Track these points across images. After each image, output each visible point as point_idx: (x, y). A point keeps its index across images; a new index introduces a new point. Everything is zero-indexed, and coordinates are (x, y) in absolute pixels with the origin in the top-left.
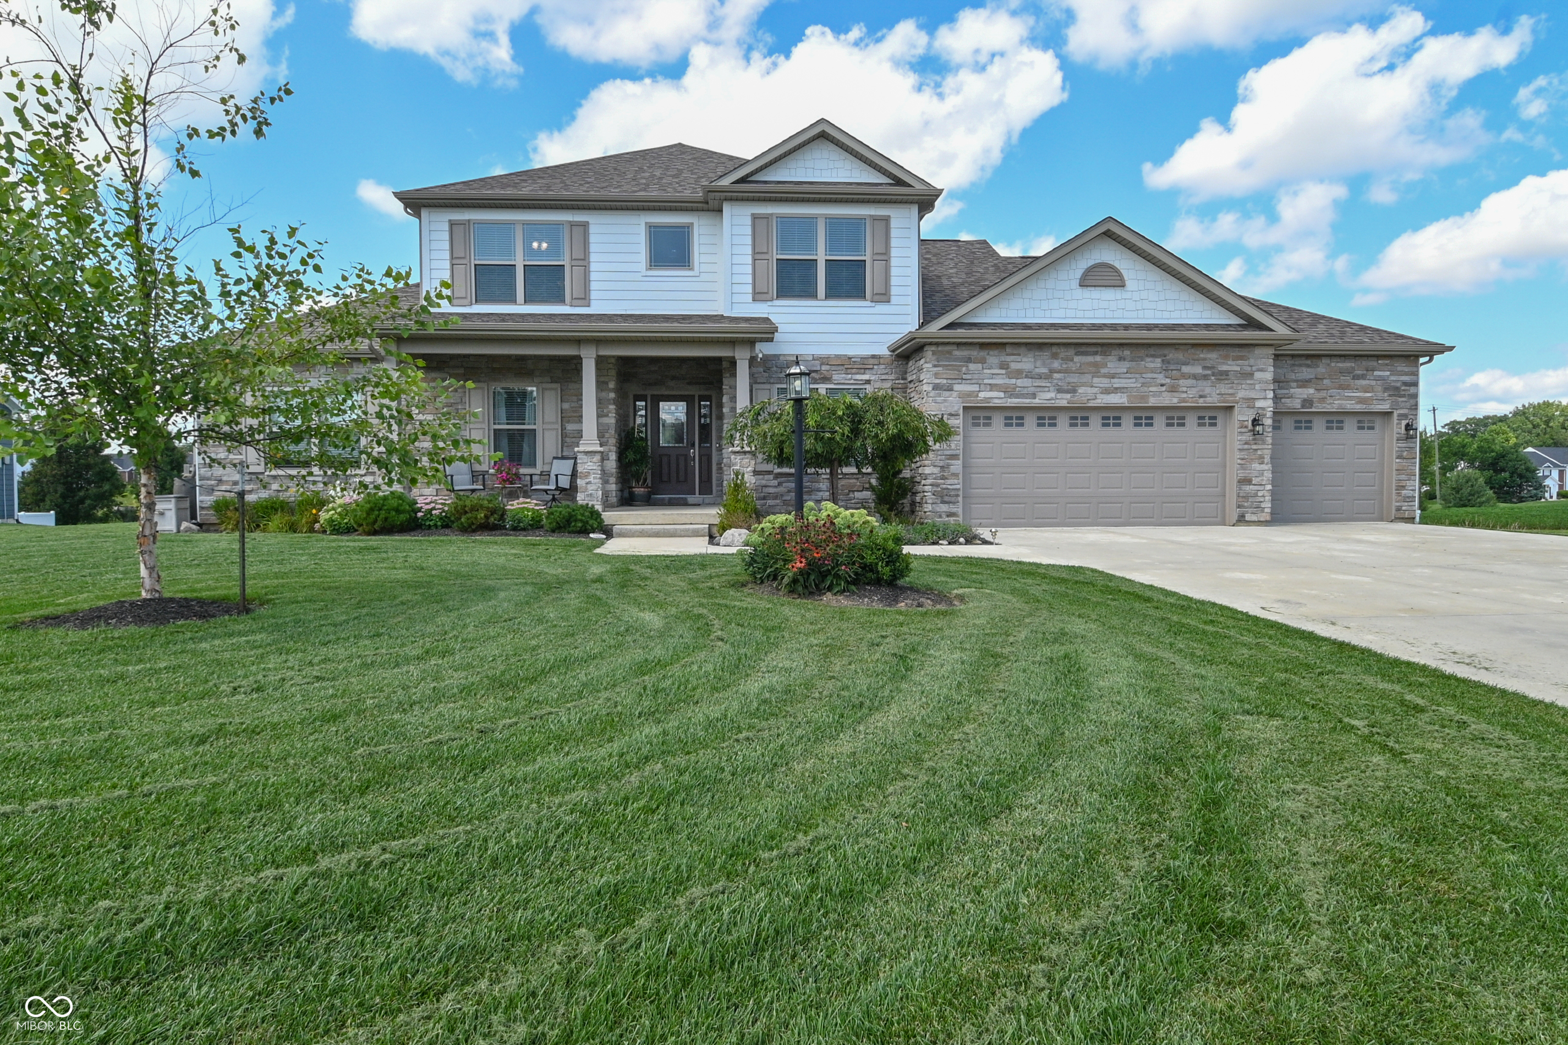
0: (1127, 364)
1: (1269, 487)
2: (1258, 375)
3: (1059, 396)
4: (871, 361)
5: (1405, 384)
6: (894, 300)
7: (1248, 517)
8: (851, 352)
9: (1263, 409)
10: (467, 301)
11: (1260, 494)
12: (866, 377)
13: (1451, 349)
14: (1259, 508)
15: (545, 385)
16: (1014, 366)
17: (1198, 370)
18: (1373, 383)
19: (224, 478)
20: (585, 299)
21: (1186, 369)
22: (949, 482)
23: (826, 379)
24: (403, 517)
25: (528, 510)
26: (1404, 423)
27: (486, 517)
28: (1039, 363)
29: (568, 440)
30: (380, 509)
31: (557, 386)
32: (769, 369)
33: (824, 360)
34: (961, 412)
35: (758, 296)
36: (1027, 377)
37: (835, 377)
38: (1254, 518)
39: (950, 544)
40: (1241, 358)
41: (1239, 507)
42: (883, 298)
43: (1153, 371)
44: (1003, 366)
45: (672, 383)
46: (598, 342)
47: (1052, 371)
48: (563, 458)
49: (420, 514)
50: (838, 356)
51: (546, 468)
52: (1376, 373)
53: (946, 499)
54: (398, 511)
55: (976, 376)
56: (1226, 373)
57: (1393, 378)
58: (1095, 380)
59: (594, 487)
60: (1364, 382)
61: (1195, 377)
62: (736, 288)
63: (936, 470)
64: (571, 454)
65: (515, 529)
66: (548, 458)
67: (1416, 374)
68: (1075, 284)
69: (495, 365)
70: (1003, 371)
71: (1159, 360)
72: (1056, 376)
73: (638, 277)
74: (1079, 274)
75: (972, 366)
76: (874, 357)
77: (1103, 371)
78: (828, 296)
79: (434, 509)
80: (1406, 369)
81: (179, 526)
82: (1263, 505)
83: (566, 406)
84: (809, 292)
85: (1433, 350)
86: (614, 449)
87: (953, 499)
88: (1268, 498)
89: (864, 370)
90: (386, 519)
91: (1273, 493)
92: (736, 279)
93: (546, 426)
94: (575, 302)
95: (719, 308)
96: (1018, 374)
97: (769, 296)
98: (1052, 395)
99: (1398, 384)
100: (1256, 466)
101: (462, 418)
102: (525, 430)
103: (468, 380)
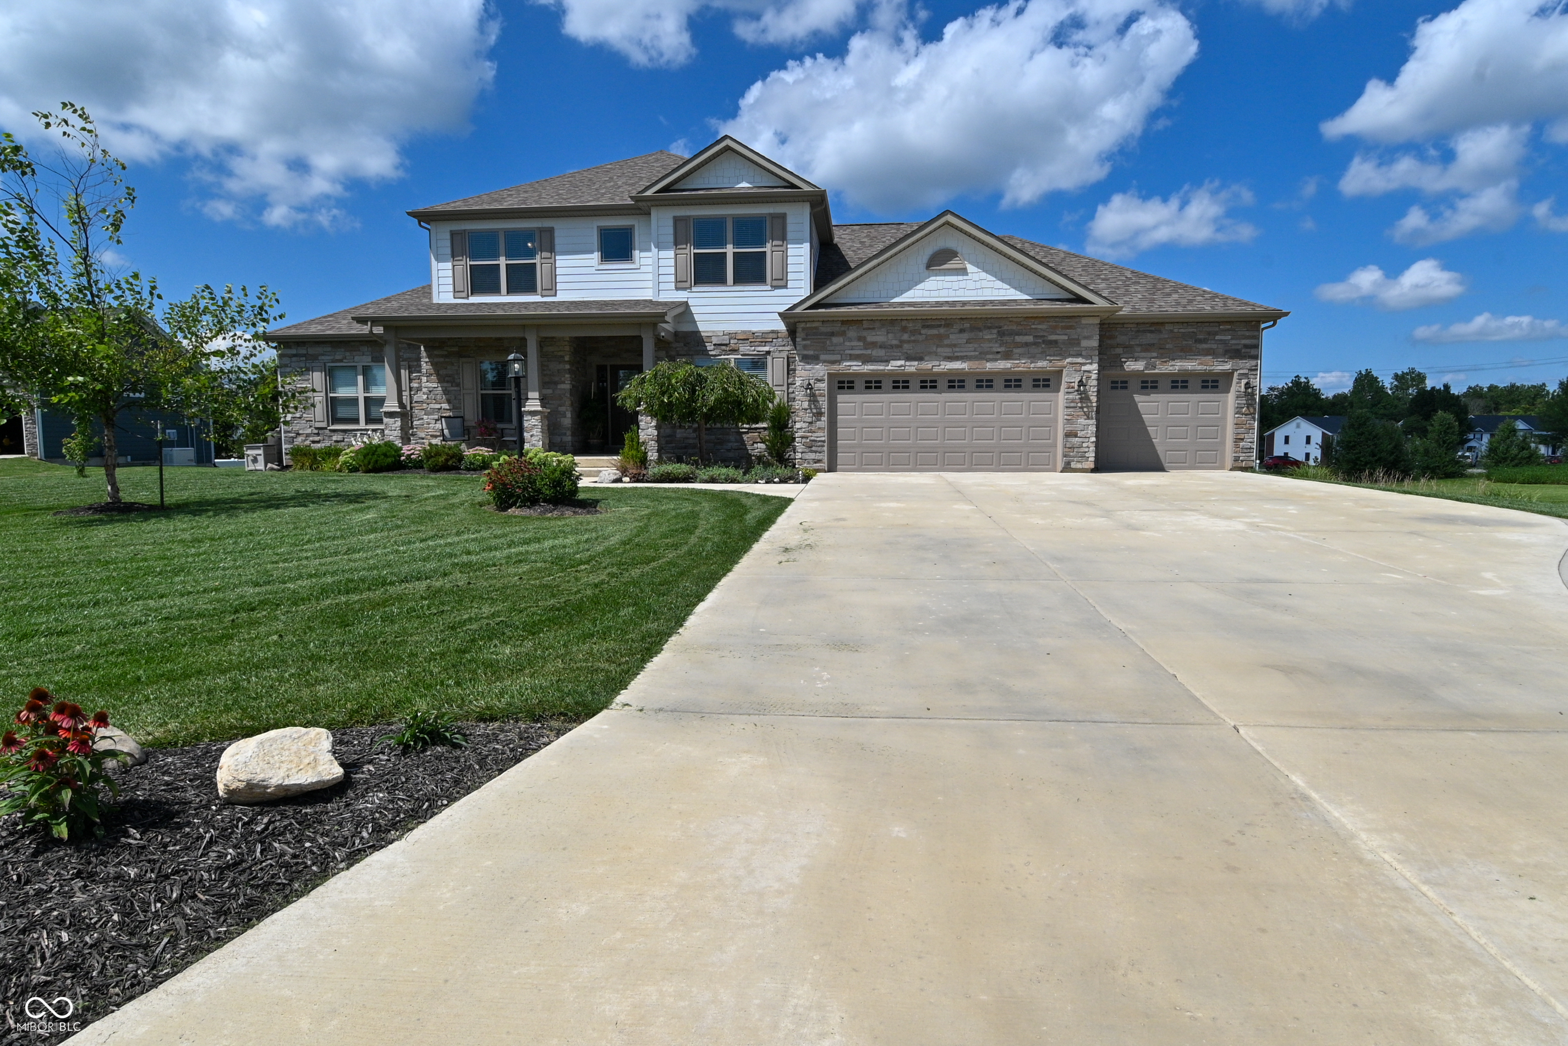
0: (966, 336)
1: (1094, 439)
2: (1085, 343)
3: (908, 363)
4: (771, 335)
5: (1246, 346)
6: (790, 284)
7: (1073, 465)
8: (754, 328)
9: (1089, 372)
10: (464, 295)
11: (1085, 445)
12: (767, 349)
13: (1286, 314)
14: (1084, 457)
16: (870, 339)
17: (1030, 339)
18: (1214, 346)
19: (301, 432)
20: (553, 290)
21: (1018, 339)
22: (816, 435)
23: (734, 351)
24: (390, 460)
25: (479, 455)
26: (1244, 382)
27: (447, 460)
28: (890, 336)
30: (373, 454)
32: (689, 343)
33: (732, 335)
34: (826, 377)
35: (680, 285)
36: (881, 347)
37: (741, 349)
38: (1079, 466)
39: (767, 483)
40: (1070, 327)
41: (1065, 456)
42: (780, 283)
43: (990, 341)
44: (860, 339)
46: (538, 327)
47: (902, 342)
49: (403, 458)
50: (744, 332)
52: (1217, 337)
53: (814, 449)
54: (385, 455)
55: (838, 348)
56: (1056, 342)
57: (1233, 342)
58: (939, 350)
59: (537, 438)
60: (1205, 346)
61: (1026, 344)
62: (662, 278)
63: (805, 425)
65: (468, 469)
67: (1258, 338)
68: (922, 267)
69: (481, 345)
70: (861, 344)
71: (995, 331)
72: (906, 346)
73: (592, 270)
74: (925, 259)
75: (835, 340)
76: (773, 332)
77: (946, 342)
78: (737, 281)
79: (413, 454)
80: (1247, 334)
81: (266, 466)
82: (1087, 455)
84: (719, 279)
85: (1274, 317)
86: (570, 409)
87: (819, 449)
88: (1092, 448)
89: (766, 343)
90: (376, 461)
91: (1097, 444)
92: (662, 271)
94: (545, 293)
95: (648, 295)
96: (874, 345)
97: (688, 285)
98: (901, 362)
99: (1239, 347)
100: (1082, 421)
101: (458, 385)
102: (504, 394)
103: (461, 356)
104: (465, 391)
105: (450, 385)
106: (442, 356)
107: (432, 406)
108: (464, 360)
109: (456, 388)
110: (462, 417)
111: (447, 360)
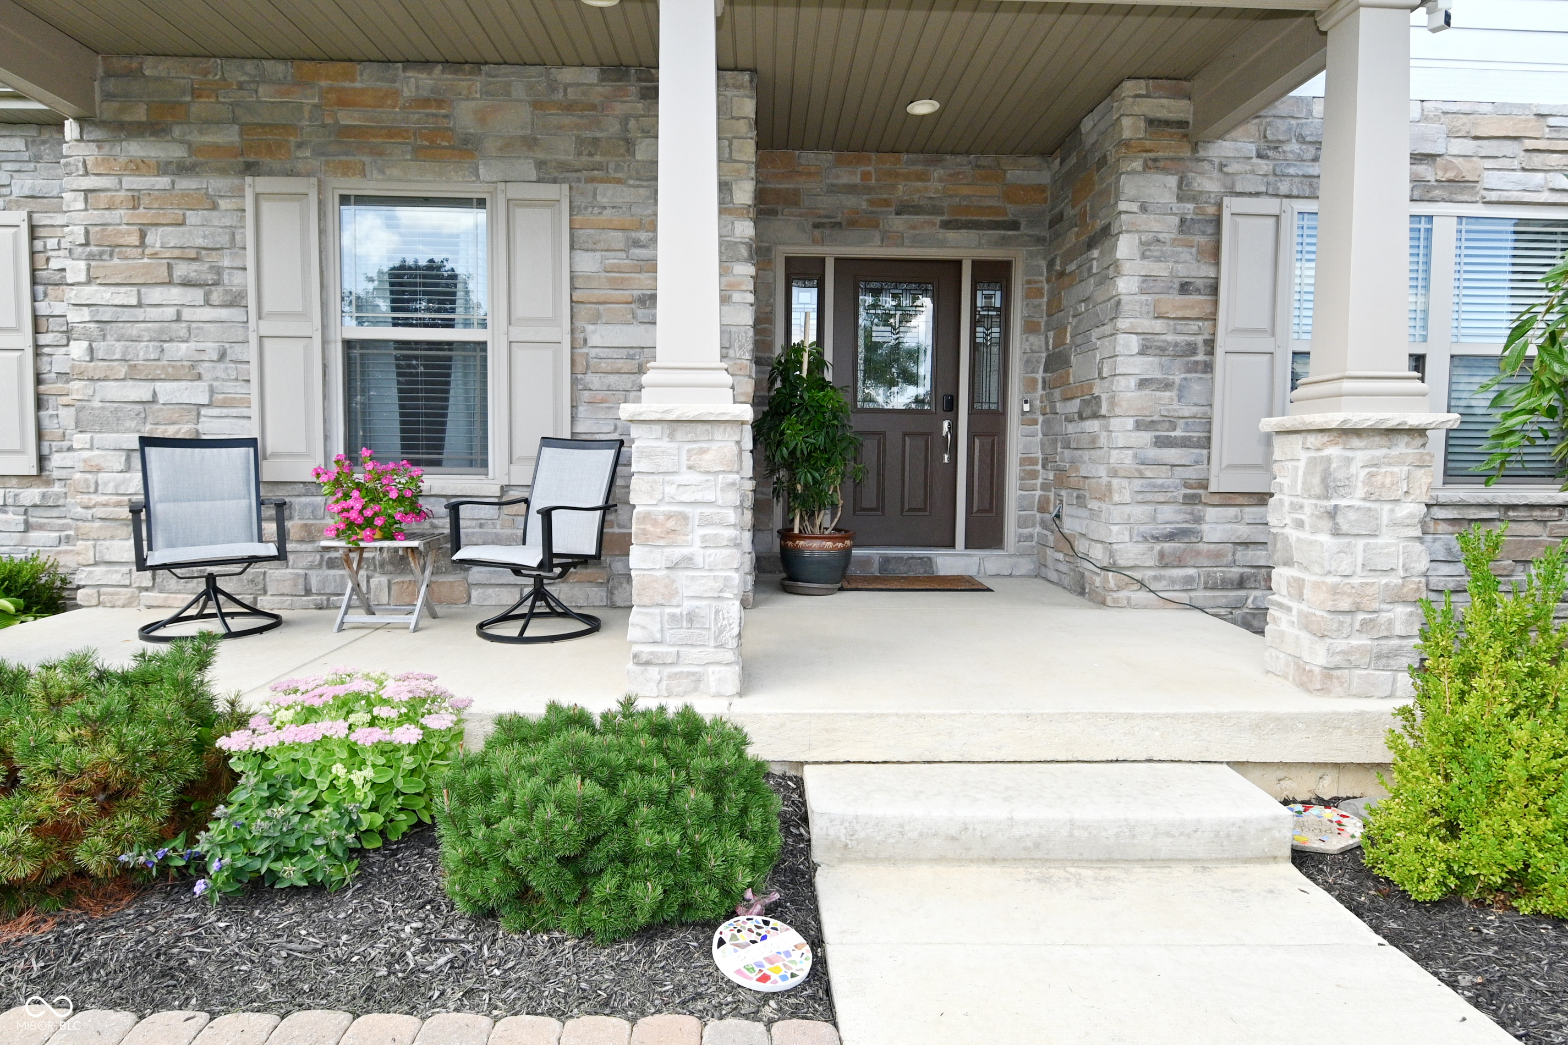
15: (516, 191)
29: (594, 380)
31: (558, 192)
32: (1276, 146)
45: (898, 223)
48: (576, 442)
50: (1503, 111)
51: (521, 475)
64: (605, 431)
66: (528, 444)
69: (347, 118)
83: (588, 263)
93: (518, 333)
101: (236, 300)
102: (450, 344)
103: (251, 169)
104: (267, 327)
105: (197, 295)
106: (163, 168)
107: (113, 391)
108: (263, 183)
109: (224, 313)
110: (251, 443)
111: (186, 183)
